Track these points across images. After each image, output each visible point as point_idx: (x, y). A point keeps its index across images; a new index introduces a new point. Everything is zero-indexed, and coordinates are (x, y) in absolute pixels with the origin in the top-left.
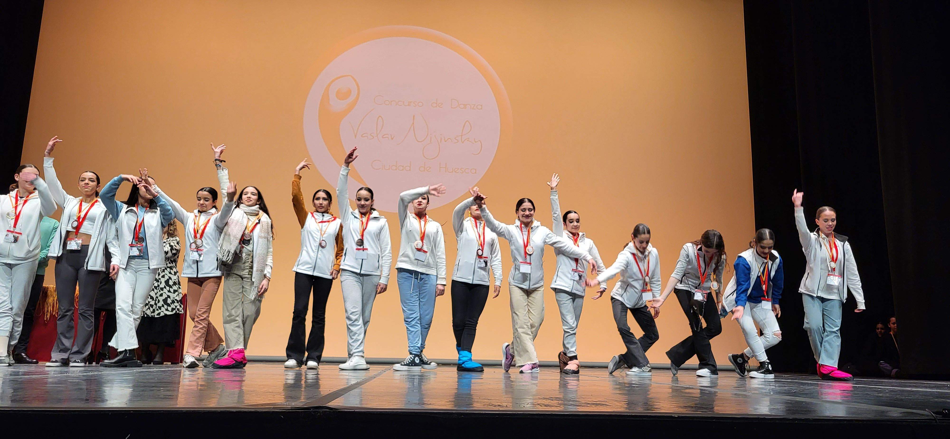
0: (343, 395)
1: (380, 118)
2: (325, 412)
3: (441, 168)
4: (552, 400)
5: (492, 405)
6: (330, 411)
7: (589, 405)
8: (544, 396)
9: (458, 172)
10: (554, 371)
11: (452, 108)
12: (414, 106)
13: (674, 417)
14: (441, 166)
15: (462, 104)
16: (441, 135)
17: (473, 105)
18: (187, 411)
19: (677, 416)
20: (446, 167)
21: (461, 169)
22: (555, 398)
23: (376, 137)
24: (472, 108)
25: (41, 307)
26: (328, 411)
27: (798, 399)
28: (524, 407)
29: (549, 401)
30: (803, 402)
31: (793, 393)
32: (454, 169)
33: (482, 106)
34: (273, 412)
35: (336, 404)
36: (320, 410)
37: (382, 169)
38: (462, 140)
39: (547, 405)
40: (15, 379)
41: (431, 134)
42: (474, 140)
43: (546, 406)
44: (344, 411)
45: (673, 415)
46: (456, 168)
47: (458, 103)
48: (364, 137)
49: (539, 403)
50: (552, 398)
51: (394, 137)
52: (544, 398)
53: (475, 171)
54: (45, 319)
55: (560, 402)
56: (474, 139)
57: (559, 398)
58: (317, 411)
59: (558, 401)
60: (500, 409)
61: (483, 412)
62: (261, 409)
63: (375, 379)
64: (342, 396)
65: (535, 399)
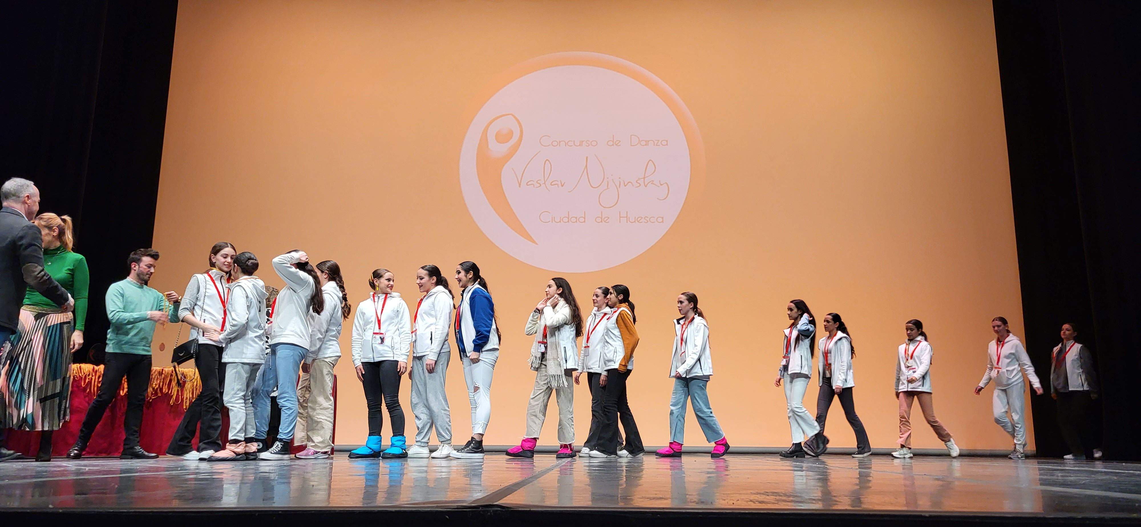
0: (516, 490)
2: (497, 511)
4: (768, 495)
5: (693, 502)
6: (502, 509)
7: (814, 502)
8: (757, 491)
10: (768, 459)
13: (925, 517)
18: (341, 511)
19: (927, 515)
22: (772, 493)
25: (180, 394)
26: (499, 510)
27: (1088, 492)
28: (733, 503)
29: (765, 496)
30: (1095, 496)
31: (1081, 484)
34: (437, 512)
35: (508, 502)
36: (490, 509)
39: (763, 501)
40: (155, 476)
43: (760, 502)
44: (519, 511)
45: (923, 514)
49: (751, 499)
50: (767, 492)
52: (758, 493)
54: (184, 407)
55: (778, 498)
57: (776, 493)
58: (487, 511)
59: (776, 496)
60: (704, 507)
61: (684, 511)
62: (423, 508)
63: (552, 472)
64: (515, 492)
65: (747, 494)
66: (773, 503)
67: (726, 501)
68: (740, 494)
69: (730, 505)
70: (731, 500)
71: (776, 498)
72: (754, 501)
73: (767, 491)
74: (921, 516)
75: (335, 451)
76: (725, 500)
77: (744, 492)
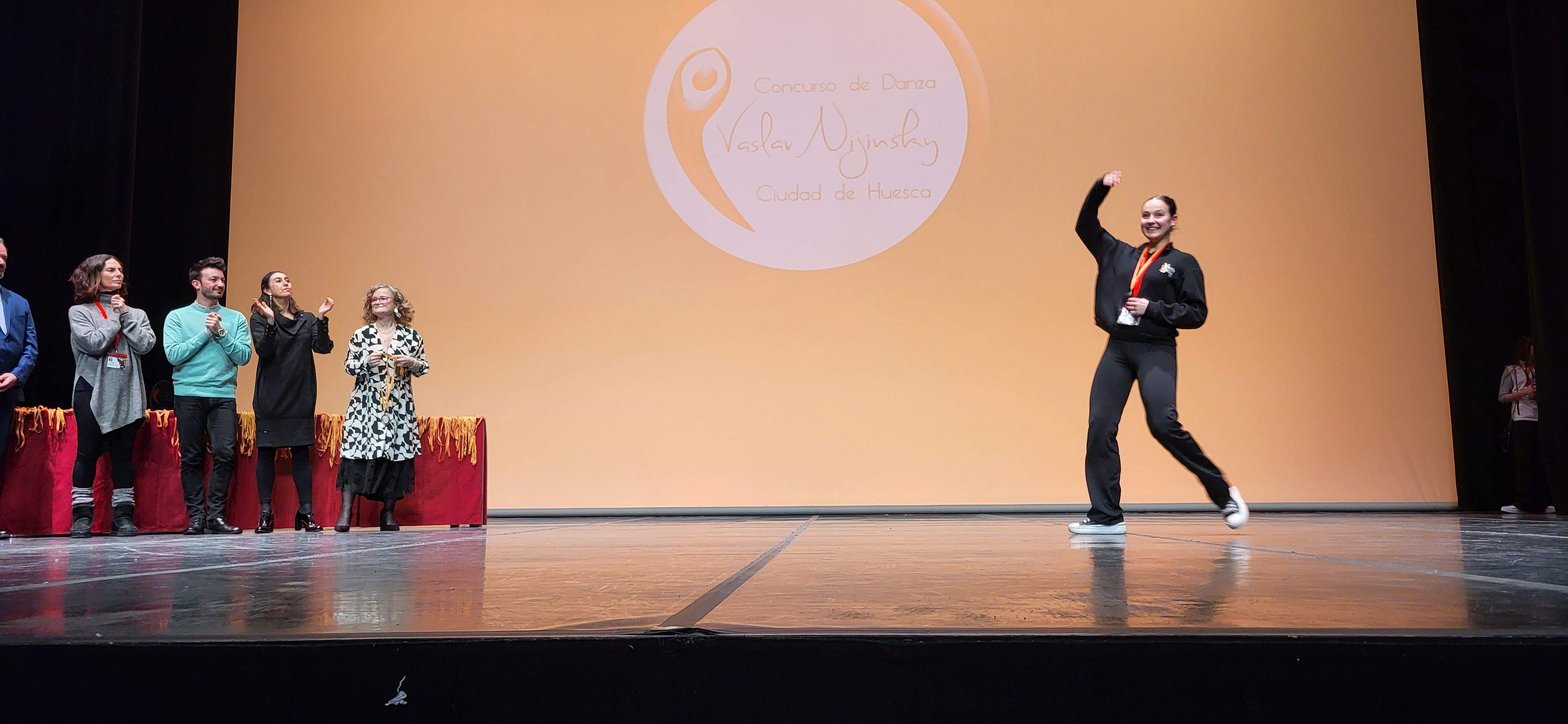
1: (766, 115)
3: (871, 192)
4: (1074, 600)
5: (970, 618)
8: (1057, 591)
9: (900, 197)
11: (884, 89)
12: (820, 91)
13: (1291, 639)
14: (871, 189)
15: (901, 81)
16: (868, 136)
17: (919, 81)
19: (1295, 637)
20: (879, 188)
21: (904, 192)
22: (1080, 594)
23: (762, 147)
24: (918, 86)
27: (1521, 584)
28: (1025, 618)
29: (1069, 602)
30: (1531, 591)
31: (1511, 567)
32: (892, 193)
33: (934, 81)
34: (617, 640)
35: (712, 621)
36: (686, 636)
37: (775, 200)
38: (903, 143)
39: (1066, 613)
41: (852, 136)
42: (925, 141)
43: (1062, 616)
44: (727, 637)
45: (1289, 635)
46: (898, 190)
47: (895, 80)
48: (742, 148)
49: (1051, 607)
50: (1073, 594)
51: (791, 145)
52: (1058, 597)
53: (928, 193)
56: (925, 139)
58: (682, 639)
60: (984, 627)
64: (722, 602)
65: (1045, 598)
66: (1081, 617)
67: (1016, 613)
68: (1037, 598)
69: (1019, 622)
70: (1021, 611)
71: (1084, 606)
72: (1054, 612)
73: (1072, 591)
74: (1286, 638)
75: (488, 517)
76: (1014, 611)
77: (1042, 594)
